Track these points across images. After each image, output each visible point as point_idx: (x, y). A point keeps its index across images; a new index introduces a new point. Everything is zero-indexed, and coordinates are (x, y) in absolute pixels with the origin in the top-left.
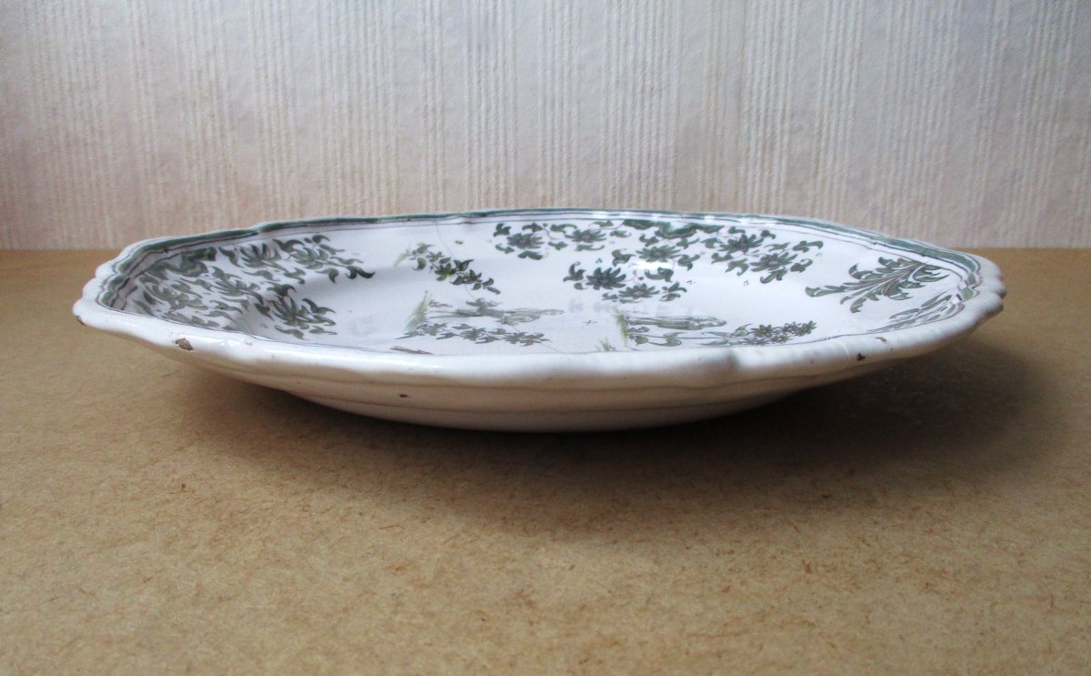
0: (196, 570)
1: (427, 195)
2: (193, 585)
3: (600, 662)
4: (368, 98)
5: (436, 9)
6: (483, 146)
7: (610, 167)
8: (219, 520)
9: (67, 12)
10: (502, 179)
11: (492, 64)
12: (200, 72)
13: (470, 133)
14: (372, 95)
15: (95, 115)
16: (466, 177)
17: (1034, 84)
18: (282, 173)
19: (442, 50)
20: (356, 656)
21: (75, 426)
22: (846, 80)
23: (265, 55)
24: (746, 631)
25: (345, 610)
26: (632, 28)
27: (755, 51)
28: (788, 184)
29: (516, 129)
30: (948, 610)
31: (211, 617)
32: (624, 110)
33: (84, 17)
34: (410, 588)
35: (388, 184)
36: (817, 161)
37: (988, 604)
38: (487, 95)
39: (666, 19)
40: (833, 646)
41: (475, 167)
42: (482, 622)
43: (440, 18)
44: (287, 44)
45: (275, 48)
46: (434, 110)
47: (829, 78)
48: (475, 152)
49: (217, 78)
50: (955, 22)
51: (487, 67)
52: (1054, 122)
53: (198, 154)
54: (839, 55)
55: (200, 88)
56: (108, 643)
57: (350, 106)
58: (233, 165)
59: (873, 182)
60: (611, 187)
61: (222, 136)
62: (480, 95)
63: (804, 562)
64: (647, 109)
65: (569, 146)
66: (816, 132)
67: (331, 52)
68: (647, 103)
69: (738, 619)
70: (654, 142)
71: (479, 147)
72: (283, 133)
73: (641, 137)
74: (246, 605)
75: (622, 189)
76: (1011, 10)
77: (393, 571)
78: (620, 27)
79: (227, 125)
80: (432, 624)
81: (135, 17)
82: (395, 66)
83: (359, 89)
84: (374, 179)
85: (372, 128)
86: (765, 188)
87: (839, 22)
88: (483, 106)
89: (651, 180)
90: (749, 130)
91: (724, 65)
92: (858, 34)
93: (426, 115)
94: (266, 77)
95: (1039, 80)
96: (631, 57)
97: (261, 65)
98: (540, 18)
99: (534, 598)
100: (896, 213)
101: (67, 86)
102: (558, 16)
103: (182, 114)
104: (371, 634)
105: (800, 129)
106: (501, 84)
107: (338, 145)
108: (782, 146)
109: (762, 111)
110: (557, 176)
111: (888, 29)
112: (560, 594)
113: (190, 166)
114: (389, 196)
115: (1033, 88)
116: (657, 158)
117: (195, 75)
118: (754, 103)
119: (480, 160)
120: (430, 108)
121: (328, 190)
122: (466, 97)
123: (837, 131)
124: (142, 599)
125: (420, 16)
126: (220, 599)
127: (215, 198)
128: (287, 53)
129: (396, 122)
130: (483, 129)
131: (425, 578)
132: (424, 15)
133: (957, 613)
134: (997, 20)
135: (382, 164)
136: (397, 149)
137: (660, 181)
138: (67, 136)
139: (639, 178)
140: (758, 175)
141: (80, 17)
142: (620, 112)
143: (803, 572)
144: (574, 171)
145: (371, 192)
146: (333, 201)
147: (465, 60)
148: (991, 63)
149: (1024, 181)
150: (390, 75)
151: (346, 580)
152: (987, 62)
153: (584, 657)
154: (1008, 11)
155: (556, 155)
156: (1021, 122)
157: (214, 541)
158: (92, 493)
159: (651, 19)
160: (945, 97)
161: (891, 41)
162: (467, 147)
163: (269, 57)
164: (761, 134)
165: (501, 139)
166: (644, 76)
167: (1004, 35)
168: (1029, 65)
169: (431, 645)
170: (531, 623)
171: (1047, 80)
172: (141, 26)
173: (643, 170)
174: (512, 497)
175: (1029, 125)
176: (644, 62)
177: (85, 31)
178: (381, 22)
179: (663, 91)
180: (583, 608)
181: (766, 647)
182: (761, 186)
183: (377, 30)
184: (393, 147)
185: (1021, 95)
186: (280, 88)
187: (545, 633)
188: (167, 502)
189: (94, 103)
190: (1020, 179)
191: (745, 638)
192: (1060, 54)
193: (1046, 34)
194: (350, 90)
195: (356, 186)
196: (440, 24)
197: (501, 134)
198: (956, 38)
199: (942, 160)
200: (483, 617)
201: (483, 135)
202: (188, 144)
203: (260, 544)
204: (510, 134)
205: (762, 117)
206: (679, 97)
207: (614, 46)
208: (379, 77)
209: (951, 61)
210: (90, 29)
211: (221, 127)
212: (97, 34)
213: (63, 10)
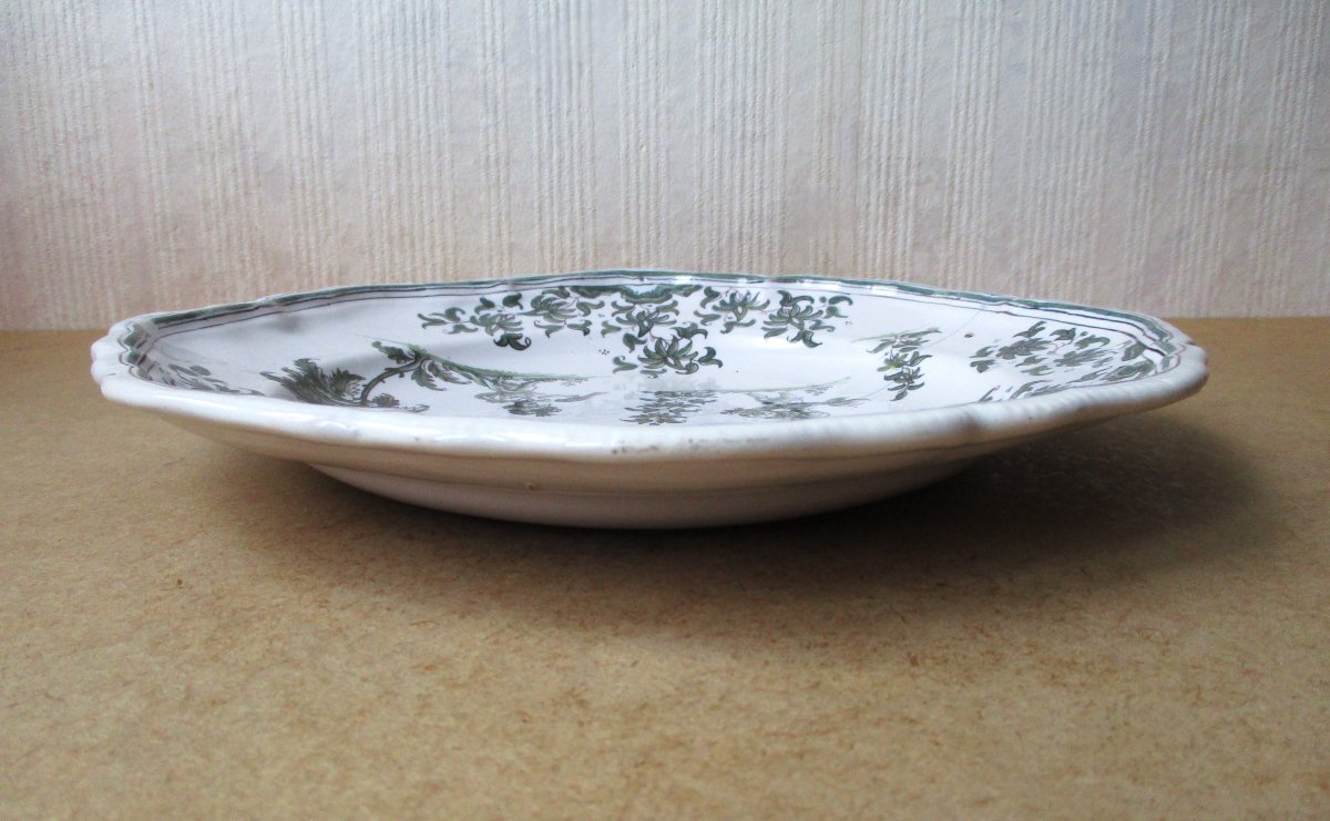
0: (187, 672)
1: (490, 260)
2: (182, 688)
3: (660, 765)
4: (419, 147)
5: (499, 44)
6: (556, 204)
7: (706, 225)
8: (220, 618)
9: (62, 49)
10: (578, 243)
11: (565, 106)
12: (220, 118)
13: (540, 188)
14: (423, 143)
15: (95, 169)
16: (536, 240)
17: (1201, 125)
18: (318, 237)
19: (506, 91)
20: (370, 761)
21: (56, 520)
22: (981, 123)
23: (297, 99)
24: (835, 729)
25: (362, 712)
26: (729, 63)
27: (873, 89)
28: (916, 245)
29: (595, 184)
30: (1077, 704)
31: (201, 722)
32: (721, 160)
33: (82, 55)
34: (441, 688)
35: (444, 249)
36: (949, 217)
37: (1122, 697)
38: (560, 143)
39: (769, 53)
40: (937, 744)
41: (547, 229)
42: (523, 724)
43: (503, 54)
44: (322, 86)
45: (308, 90)
46: (497, 162)
47: (961, 120)
48: (546, 210)
49: (240, 124)
50: (1106, 56)
51: (559, 110)
52: (1225, 169)
53: (217, 215)
54: (972, 94)
55: (220, 138)
56: (76, 751)
57: (398, 158)
58: (259, 227)
59: (1014, 243)
60: (707, 250)
61: (247, 194)
62: (551, 143)
63: (909, 654)
64: (747, 159)
65: (657, 202)
66: (947, 183)
67: (375, 94)
68: (748, 152)
69: (827, 716)
70: (757, 197)
71: (552, 204)
72: (318, 189)
73: (742, 191)
74: (243, 709)
75: (720, 251)
76: (1172, 39)
77: (422, 670)
78: (714, 63)
79: (252, 181)
80: (463, 727)
81: (143, 55)
82: (451, 110)
83: (408, 137)
84: (427, 243)
85: (424, 183)
86: (889, 250)
87: (971, 56)
88: (555, 156)
89: (755, 241)
90: (868, 182)
91: (838, 106)
92: (994, 68)
93: (487, 166)
94: (299, 123)
95: (1206, 121)
96: (728, 99)
97: (292, 109)
98: (621, 53)
99: (587, 696)
100: (1043, 278)
101: (61, 136)
102: (642, 50)
103: (199, 168)
104: (390, 739)
105: (929, 180)
106: (575, 130)
107: (383, 203)
109: (883, 160)
110: (643, 236)
111: (1029, 64)
112: (619, 692)
113: (209, 230)
114: (445, 263)
115: (1200, 131)
116: (761, 215)
117: (214, 121)
118: (874, 150)
119: (552, 220)
120: (492, 159)
121: (372, 256)
122: (535, 147)
123: (972, 183)
124: (120, 704)
125: (479, 51)
126: (214, 703)
127: (238, 267)
128: (323, 95)
129: (452, 176)
130: (555, 183)
131: (458, 677)
132: (485, 50)
133: (1086, 706)
134: (1155, 52)
135: (437, 225)
136: (454, 208)
137: (765, 242)
138: (62, 193)
139: (741, 239)
140: (880, 234)
141: (77, 54)
142: (716, 162)
143: (907, 665)
144: (663, 230)
145: (424, 259)
146: (378, 270)
147: (534, 102)
148: (1150, 102)
149: (1193, 238)
150: (445, 121)
151: (364, 680)
152: (1146, 100)
153: (640, 760)
154: (1168, 41)
155: (642, 213)
156: (1188, 168)
157: (211, 640)
158: (70, 591)
159: (751, 54)
160: (1098, 141)
161: (1033, 76)
162: (536, 205)
163: (301, 101)
164: (882, 187)
165: (577, 195)
166: (745, 119)
167: (1164, 69)
168: (1195, 105)
169: (459, 749)
170: (581, 724)
171: (1216, 121)
172: (149, 64)
173: (745, 230)
174: (569, 589)
175: (1196, 173)
176: (744, 103)
177: (83, 70)
178: (434, 58)
179: (767, 138)
180: (644, 706)
181: (857, 746)
182: (884, 248)
183: (430, 67)
184: (449, 205)
185: (1186, 139)
186: (315, 136)
187: (598, 735)
188: (159, 598)
189: (94, 156)
190: (1188, 236)
191: (833, 736)
192: (1230, 90)
193: (1213, 68)
194: (397, 138)
195: (405, 251)
196: (503, 60)
197: (577, 188)
198: (1109, 73)
199: (1096, 215)
200: (525, 718)
201: (555, 191)
202: (206, 204)
203: (267, 642)
204: (588, 189)
205: (883, 166)
206: (786, 144)
207: (708, 84)
208: (432, 123)
209: (1103, 99)
210: (90, 67)
211: (246, 183)
212: (97, 74)
213: (56, 47)
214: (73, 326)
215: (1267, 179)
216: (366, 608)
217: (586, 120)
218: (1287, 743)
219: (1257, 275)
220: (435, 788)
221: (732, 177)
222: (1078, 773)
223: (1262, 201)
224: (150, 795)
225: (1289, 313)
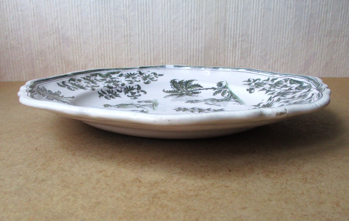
0: (36, 173)
1: (125, 63)
2: (35, 177)
3: (159, 198)
4: (106, 32)
5: (127, 4)
6: (143, 47)
7: (184, 53)
8: (46, 158)
9: (10, 6)
10: (149, 58)
11: (145, 21)
12: (52, 24)
13: (139, 43)
14: (107, 31)
15: (19, 38)
16: (138, 57)
17: (320, 25)
18: (79, 56)
19: (129, 16)
20: (82, 196)
21: (6, 132)
22: (259, 25)
23: (73, 19)
24: (207, 189)
25: (81, 183)
26: (190, 9)
27: (229, 15)
28: (241, 58)
29: (153, 42)
30: (272, 183)
31: (39, 186)
32: (188, 35)
33: (16, 7)
34: (103, 177)
35: (113, 59)
36: (250, 50)
37: (285, 181)
38: (144, 31)
39: (201, 5)
40: (233, 193)
41: (140, 54)
42: (124, 187)
43: (129, 6)
44: (80, 15)
45: (76, 16)
46: (127, 36)
47: (254, 23)
48: (140, 49)
49: (58, 26)
50: (294, 6)
51: (144, 22)
52: (327, 37)
53: (52, 51)
54: (257, 16)
55: (53, 29)
57: (100, 35)
58: (63, 54)
59: (268, 57)
60: (184, 59)
61: (60, 45)
62: (142, 31)
63: (229, 169)
64: (195, 34)
65: (170, 47)
66: (250, 41)
67: (94, 17)
68: (195, 33)
69: (205, 185)
70: (197, 45)
71: (142, 47)
72: (79, 43)
73: (193, 43)
74: (50, 183)
75: (188, 60)
77: (98, 172)
78: (186, 8)
79: (61, 41)
80: (108, 188)
81: (32, 7)
82: (114, 22)
83: (103, 29)
84: (108, 58)
85: (107, 41)
86: (234, 59)
87: (256, 6)
88: (143, 34)
89: (197, 57)
90: (228, 40)
91: (220, 20)
92: (263, 9)
93: (124, 37)
94: (74, 26)
95: (321, 23)
96: (190, 18)
97: (72, 22)
98: (160, 6)
99: (141, 180)
100: (276, 67)
101: (10, 29)
102: (166, 5)
103: (47, 38)
104: (88, 190)
105: (245, 40)
106: (148, 27)
107: (96, 47)
108: (239, 45)
109: (232, 34)
110: (167, 56)
111: (272, 8)
112: (150, 178)
113: (50, 54)
114: (113, 62)
115: (320, 26)
116: (199, 50)
117: (51, 25)
118: (230, 32)
119: (142, 51)
120: (126, 35)
121: (94, 61)
122: (137, 31)
123: (256, 41)
124: (18, 181)
125: (122, 6)
126: (43, 181)
127: (58, 64)
128: (80, 18)
129: (115, 40)
130: (143, 42)
131: (108, 174)
132: (124, 5)
133: (275, 183)
134: (307, 4)
135: (111, 53)
136: (115, 48)
137: (200, 57)
138: (11, 45)
139: (193, 56)
140: (231, 55)
141: (14, 7)
142: (186, 35)
143: (228, 172)
144: (172, 54)
146: (95, 65)
147: (137, 19)
149: (318, 56)
150: (113, 24)
151: (83, 175)
152: (305, 18)
153: (154, 196)
154: (311, 2)
155: (166, 49)
156: (316, 37)
157: (43, 164)
158: (8, 151)
159: (196, 6)
160: (291, 29)
161: (273, 11)
162: (138, 47)
163: (74, 19)
164: (232, 42)
165: (149, 45)
166: (194, 24)
167: (310, 9)
168: (318, 19)
169: (106, 193)
170: (139, 187)
171: (324, 23)
172: (34, 10)
173: (194, 54)
174: (140, 151)
175: (319, 38)
176: (194, 19)
177: (16, 11)
178: (110, 8)
179: (200, 29)
180: (156, 182)
181: (212, 193)
182: (232, 59)
183: (109, 10)
184: (114, 47)
185: (316, 28)
186: (78, 29)
187: (143, 190)
188: (31, 153)
189: (19, 35)
190: (316, 55)
191: (206, 190)
192: (328, 15)
193: (323, 9)
194: (100, 29)
195: (102, 60)
196: (129, 8)
197: (149, 43)
198: (294, 10)
199: (291, 49)
200: (124, 185)
201: (143, 44)
202: (49, 48)
203: (58, 165)
204: (152, 43)
205: (232, 36)
206: (206, 30)
207: (184, 14)
208: (109, 25)
209: (293, 18)
210: (18, 11)
211: (59, 42)
212: (20, 13)
213: (9, 5)
214: (14, 80)
215: (338, 39)
216: (85, 156)
217: (151, 25)
218: (329, 193)
219: (336, 66)
220: (99, 203)
221: (191, 40)
222: (271, 201)
223: (337, 45)
224: (24, 205)
225: (344, 76)
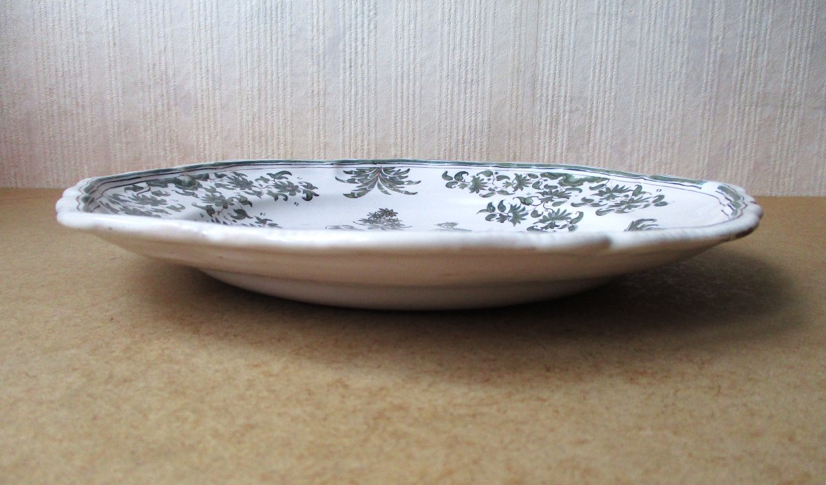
0: (111, 365)
2: (107, 373)
3: (388, 419)
4: (272, 84)
5: (321, 23)
6: (353, 119)
7: (442, 134)
8: (134, 338)
9: (63, 22)
10: (366, 143)
11: (359, 62)
12: (154, 65)
13: (344, 110)
14: (275, 82)
15: (79, 94)
16: (341, 141)
17: (742, 80)
18: (210, 136)
20: (214, 413)
21: (43, 286)
22: (609, 76)
23: (200, 54)
24: (496, 404)
25: (213, 388)
26: (458, 38)
27: (544, 55)
28: (569, 149)
29: (376, 108)
30: (644, 394)
31: (117, 391)
33: (74, 26)
34: (261, 376)
35: (285, 145)
36: (589, 132)
37: (673, 391)
38: (356, 84)
39: (482, 32)
40: (557, 412)
41: (347, 134)
42: (308, 396)
43: (324, 30)
44: (216, 47)
45: (207, 49)
46: (318, 94)
47: (597, 74)
48: (347, 123)
49: (166, 68)
50: (685, 38)
51: (356, 64)
52: (757, 106)
53: (151, 122)
54: (604, 59)
55: (154, 76)
56: (40, 403)
57: (259, 90)
58: (176, 130)
59: (629, 147)
60: (443, 149)
61: (169, 110)
62: (351, 84)
63: (545, 366)
64: (468, 95)
65: (413, 119)
66: (588, 112)
67: (247, 52)
68: (468, 91)
70: (473, 118)
71: (350, 120)
72: (211, 108)
73: (465, 114)
74: (142, 385)
75: (451, 150)
76: (725, 29)
77: (251, 367)
78: (449, 37)
79: (172, 102)
80: (272, 397)
81: (111, 26)
82: (291, 63)
83: (266, 78)
84: (275, 141)
85: (275, 106)
87: (603, 36)
88: (353, 91)
89: (472, 144)
90: (541, 110)
91: (523, 64)
92: (617, 43)
93: (313, 97)
94: (201, 69)
95: (745, 78)
96: (457, 59)
97: (197, 60)
98: (393, 30)
99: (349, 383)
101: (60, 74)
102: (406, 29)
103: (141, 94)
104: (228, 402)
105: (577, 109)
106: (365, 76)
107: (250, 117)
108: (564, 121)
109: (550, 97)
110: (405, 140)
111: (638, 41)
113: (145, 131)
115: (742, 83)
116: (476, 129)
117: (151, 67)
118: (544, 91)
119: (350, 129)
120: (315, 92)
121: (242, 148)
122: (341, 85)
123: (603, 112)
124: (69, 380)
125: (310, 28)
126: (125, 381)
127: (162, 153)
128: (216, 52)
129: (291, 102)
130: (353, 107)
131: (273, 372)
132: (313, 27)
133: (650, 395)
134: (714, 36)
135: (281, 131)
136: (292, 121)
137: (478, 145)
138: (59, 108)
139: (463, 143)
140: (548, 141)
141: (72, 25)
142: (449, 96)
143: (544, 372)
144: (417, 137)
145: (273, 151)
148: (711, 65)
149: (737, 148)
150: (288, 68)
151: (217, 371)
152: (708, 64)
153: (377, 416)
154: (722, 29)
155: (404, 126)
156: (734, 105)
157: (128, 348)
158: (46, 322)
159: (471, 32)
160: (679, 88)
162: (341, 120)
163: (203, 55)
164: (549, 113)
165: (366, 115)
166: (467, 72)
167: (719, 46)
168: (738, 67)
169: (269, 408)
170: (343, 397)
171: (751, 77)
172: (114, 33)
173: (466, 137)
175: (739, 109)
176: (466, 62)
177: (75, 34)
178: (283, 32)
179: (480, 83)
181: (508, 413)
183: (280, 37)
184: (289, 119)
185: (733, 88)
186: (210, 76)
187: (352, 402)
188: (99, 327)
189: (79, 85)
190: (734, 146)
191: (495, 407)
192: (760, 59)
193: (749, 46)
194: (259, 78)
195: (262, 146)
196: (324, 34)
197: (366, 110)
198: (686, 47)
199: (678, 132)
200: (310, 393)
201: (352, 112)
202: (145, 115)
203: (160, 351)
204: (372, 110)
205: (550, 101)
206: (491, 87)
207: (445, 50)
208: (280, 70)
209: (682, 63)
210: (79, 34)
211: (168, 103)
212: (83, 37)
213: (60, 20)
215: (782, 113)
216: (221, 335)
217: (372, 70)
218: (771, 417)
219: (777, 171)
220: (252, 427)
221: (458, 105)
222: (640, 429)
223: (779, 126)
224: (82, 427)
225: (796, 194)
